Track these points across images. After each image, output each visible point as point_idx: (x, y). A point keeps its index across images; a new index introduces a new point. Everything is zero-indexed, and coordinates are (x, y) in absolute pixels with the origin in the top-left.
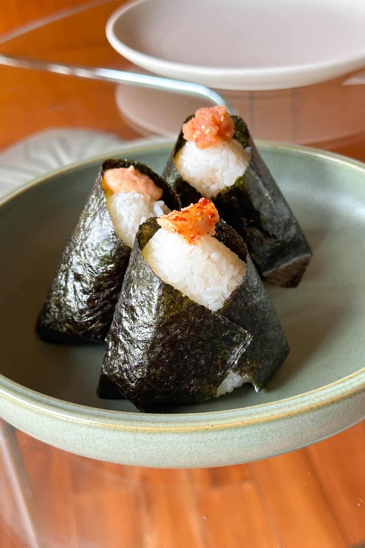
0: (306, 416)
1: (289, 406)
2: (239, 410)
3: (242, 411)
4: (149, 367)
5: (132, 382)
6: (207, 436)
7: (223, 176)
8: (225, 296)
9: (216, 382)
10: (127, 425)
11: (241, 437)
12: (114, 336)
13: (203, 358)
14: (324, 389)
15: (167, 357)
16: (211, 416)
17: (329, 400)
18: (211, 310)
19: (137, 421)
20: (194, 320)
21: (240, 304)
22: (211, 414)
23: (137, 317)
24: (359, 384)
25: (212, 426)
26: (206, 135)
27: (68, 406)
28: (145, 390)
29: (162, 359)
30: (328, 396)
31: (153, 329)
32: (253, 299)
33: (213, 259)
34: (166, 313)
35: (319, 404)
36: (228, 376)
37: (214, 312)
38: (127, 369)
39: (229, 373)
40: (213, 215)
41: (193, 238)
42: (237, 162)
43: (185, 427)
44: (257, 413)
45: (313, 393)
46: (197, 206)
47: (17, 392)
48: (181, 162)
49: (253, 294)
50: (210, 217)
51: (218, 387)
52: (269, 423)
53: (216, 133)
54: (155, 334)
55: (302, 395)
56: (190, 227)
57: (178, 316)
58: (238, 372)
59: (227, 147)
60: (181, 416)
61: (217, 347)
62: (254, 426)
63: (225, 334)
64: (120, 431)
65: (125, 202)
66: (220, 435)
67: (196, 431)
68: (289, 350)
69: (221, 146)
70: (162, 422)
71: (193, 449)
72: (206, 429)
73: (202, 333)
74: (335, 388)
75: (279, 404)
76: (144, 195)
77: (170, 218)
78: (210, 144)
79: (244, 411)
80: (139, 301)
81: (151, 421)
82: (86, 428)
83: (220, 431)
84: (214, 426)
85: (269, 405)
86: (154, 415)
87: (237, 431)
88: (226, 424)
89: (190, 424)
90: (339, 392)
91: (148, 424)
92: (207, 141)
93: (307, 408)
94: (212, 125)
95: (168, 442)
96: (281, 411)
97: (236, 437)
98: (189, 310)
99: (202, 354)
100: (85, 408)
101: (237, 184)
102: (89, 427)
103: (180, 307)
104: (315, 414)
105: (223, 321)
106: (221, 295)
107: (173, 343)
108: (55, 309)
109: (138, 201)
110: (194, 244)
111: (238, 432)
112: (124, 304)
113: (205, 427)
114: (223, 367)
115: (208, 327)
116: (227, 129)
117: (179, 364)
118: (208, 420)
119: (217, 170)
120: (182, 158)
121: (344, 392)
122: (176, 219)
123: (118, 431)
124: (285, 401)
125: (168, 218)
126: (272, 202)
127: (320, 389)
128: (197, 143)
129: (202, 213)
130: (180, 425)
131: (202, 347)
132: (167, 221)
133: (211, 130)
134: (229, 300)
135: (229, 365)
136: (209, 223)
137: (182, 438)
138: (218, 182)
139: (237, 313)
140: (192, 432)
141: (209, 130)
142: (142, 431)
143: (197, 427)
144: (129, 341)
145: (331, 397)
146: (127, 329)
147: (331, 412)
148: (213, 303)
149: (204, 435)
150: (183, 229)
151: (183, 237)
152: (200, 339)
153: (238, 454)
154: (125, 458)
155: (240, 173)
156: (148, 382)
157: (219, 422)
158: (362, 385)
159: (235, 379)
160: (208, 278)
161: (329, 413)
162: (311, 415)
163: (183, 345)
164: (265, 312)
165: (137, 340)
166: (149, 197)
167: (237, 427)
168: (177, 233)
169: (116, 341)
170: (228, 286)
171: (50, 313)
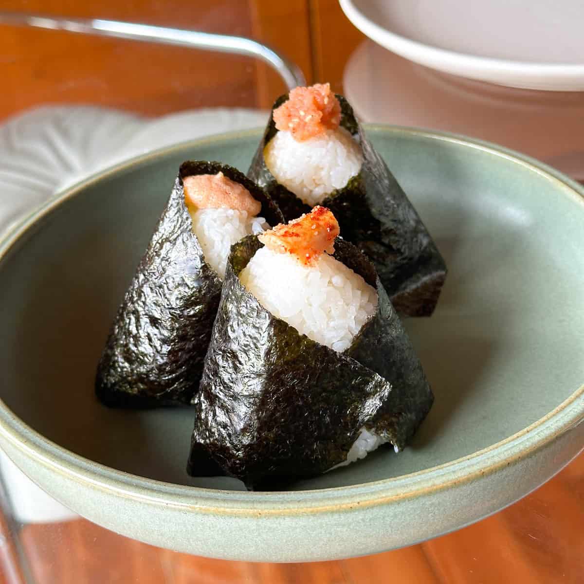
0: (475, 484)
1: (454, 472)
2: (390, 481)
3: (394, 482)
4: (259, 430)
5: (238, 451)
6: (351, 517)
7: (330, 176)
8: (353, 332)
9: (344, 445)
10: (247, 508)
11: (395, 516)
12: (209, 392)
13: (328, 414)
14: (496, 448)
15: (283, 415)
16: (354, 490)
17: (504, 461)
18: (336, 352)
19: (260, 502)
20: (315, 366)
21: (372, 341)
22: (355, 487)
23: (241, 366)
24: (540, 438)
25: (358, 503)
26: (306, 123)
27: (167, 487)
28: (256, 459)
29: (276, 418)
30: (503, 457)
31: (262, 380)
32: (387, 334)
33: (335, 285)
34: (279, 358)
35: (492, 468)
36: (360, 436)
37: (339, 353)
38: (230, 433)
39: (361, 432)
40: (332, 228)
41: (308, 258)
42: (348, 157)
43: (324, 506)
44: (415, 483)
45: (482, 454)
46: (312, 217)
47: (95, 473)
48: (273, 159)
49: (388, 328)
50: (329, 231)
51: (348, 451)
52: (430, 495)
53: (320, 121)
54: (266, 386)
55: (469, 457)
56: (305, 244)
57: (294, 361)
58: (373, 429)
59: (333, 137)
60: (316, 492)
61: (345, 399)
62: (411, 500)
63: (355, 382)
64: (239, 517)
65: (215, 221)
66: (369, 515)
67: (338, 512)
68: (434, 398)
69: (326, 137)
70: (292, 501)
71: (333, 535)
72: (351, 508)
73: (326, 381)
74: (510, 445)
75: (441, 470)
76: (238, 210)
77: (278, 234)
78: (312, 135)
79: (398, 482)
80: (242, 344)
81: (278, 501)
82: (193, 516)
83: (368, 508)
84: (361, 503)
85: (428, 473)
86: (281, 494)
87: (390, 508)
88: (376, 499)
89: (330, 503)
90: (516, 450)
91: (274, 505)
92: (308, 131)
93: (478, 473)
94: (314, 110)
95: (302, 527)
96: (444, 479)
97: (388, 516)
98: (308, 353)
99: (326, 409)
100: (190, 490)
101: (350, 186)
102: (197, 514)
103: (297, 349)
104: (487, 480)
105: (352, 364)
106: (348, 330)
107: (289, 396)
108: (123, 363)
109: (231, 219)
110: (311, 266)
111: (390, 510)
112: (220, 350)
113: (350, 505)
114: (353, 426)
115: (333, 373)
116: (332, 113)
117: (297, 424)
118: (352, 497)
119: (322, 169)
120: (273, 154)
121: (521, 450)
122: (286, 234)
123: (235, 517)
124: (448, 466)
125: (274, 234)
126: (395, 206)
127: (491, 447)
128: (295, 135)
129: (318, 226)
130: (316, 504)
131: (326, 400)
132: (274, 238)
133: (312, 116)
134: (358, 337)
135: (362, 422)
136: (328, 238)
137: (319, 521)
138: (323, 184)
139: (369, 352)
140: (333, 512)
141: (310, 117)
142: (267, 514)
143: (338, 506)
144: (232, 396)
145: (506, 457)
146: (227, 381)
147: (506, 476)
148: (338, 341)
149: (348, 515)
150: (296, 247)
151: (296, 258)
152: (324, 390)
153: (390, 538)
154: (243, 551)
155: (354, 172)
156: (259, 450)
157: (367, 498)
158: (543, 439)
159: (369, 440)
160: (330, 310)
161: (504, 478)
162: (482, 482)
163: (302, 398)
164: (403, 350)
165: (242, 395)
166: (245, 213)
167: (390, 503)
168: (288, 253)
169: (212, 399)
170: (356, 319)
171: (115, 369)
